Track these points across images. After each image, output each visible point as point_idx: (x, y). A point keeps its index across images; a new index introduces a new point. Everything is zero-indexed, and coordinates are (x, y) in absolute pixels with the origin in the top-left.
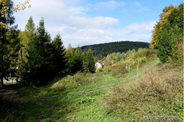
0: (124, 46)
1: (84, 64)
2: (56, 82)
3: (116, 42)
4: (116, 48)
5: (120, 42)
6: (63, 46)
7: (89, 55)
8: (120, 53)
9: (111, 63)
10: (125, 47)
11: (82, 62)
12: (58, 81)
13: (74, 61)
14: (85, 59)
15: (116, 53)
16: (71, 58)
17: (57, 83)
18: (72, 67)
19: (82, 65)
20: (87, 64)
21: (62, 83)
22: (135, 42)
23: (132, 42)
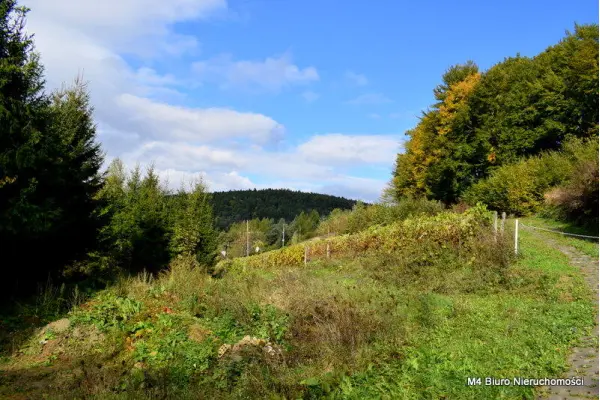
0: (277, 205)
1: (181, 241)
2: (53, 318)
3: (253, 190)
4: (252, 208)
5: (263, 192)
6: (96, 149)
7: (198, 205)
8: (272, 220)
9: (254, 249)
10: (280, 207)
11: (172, 232)
12: (63, 310)
13: (137, 228)
14: (181, 218)
15: (261, 219)
16: (123, 213)
17: (61, 325)
18: (126, 248)
19: (166, 243)
20: (190, 241)
21: (96, 326)
22: (307, 194)
23: (299, 195)
